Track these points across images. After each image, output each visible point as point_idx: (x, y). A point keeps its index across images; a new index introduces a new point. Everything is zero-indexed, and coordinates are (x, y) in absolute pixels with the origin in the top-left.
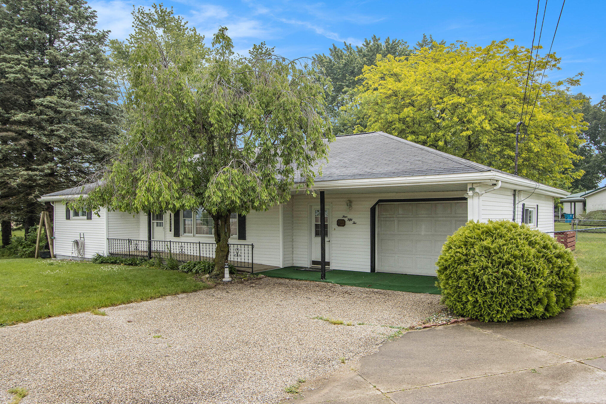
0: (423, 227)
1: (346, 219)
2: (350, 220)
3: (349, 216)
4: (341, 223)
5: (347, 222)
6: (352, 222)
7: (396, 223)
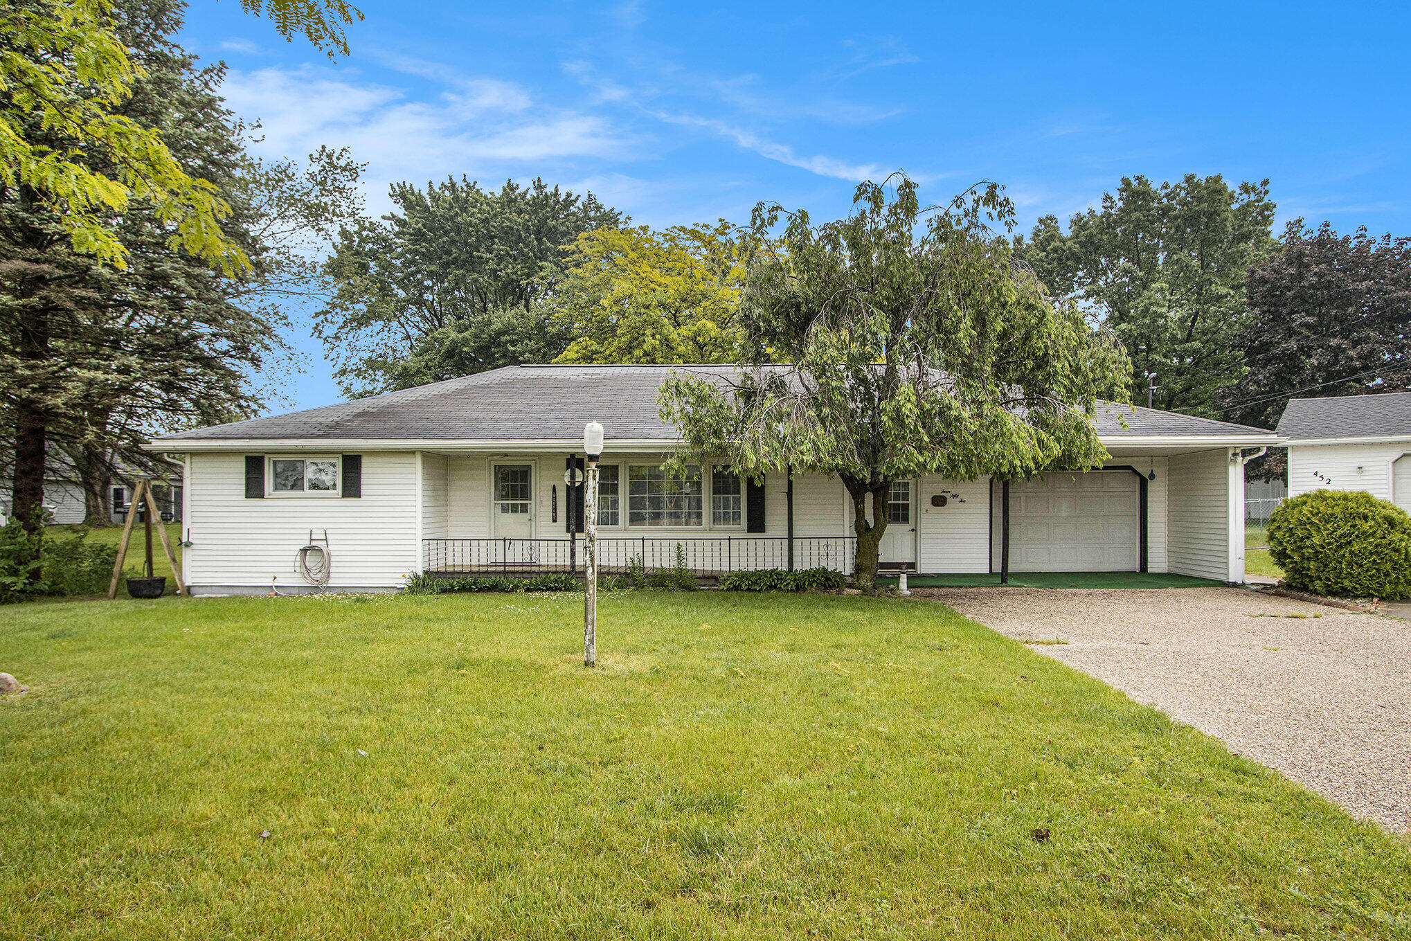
0: (1064, 507)
1: (948, 496)
2: (955, 496)
3: (954, 491)
4: (939, 501)
5: (950, 500)
6: (958, 500)
7: (1023, 499)
